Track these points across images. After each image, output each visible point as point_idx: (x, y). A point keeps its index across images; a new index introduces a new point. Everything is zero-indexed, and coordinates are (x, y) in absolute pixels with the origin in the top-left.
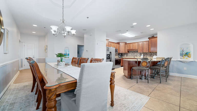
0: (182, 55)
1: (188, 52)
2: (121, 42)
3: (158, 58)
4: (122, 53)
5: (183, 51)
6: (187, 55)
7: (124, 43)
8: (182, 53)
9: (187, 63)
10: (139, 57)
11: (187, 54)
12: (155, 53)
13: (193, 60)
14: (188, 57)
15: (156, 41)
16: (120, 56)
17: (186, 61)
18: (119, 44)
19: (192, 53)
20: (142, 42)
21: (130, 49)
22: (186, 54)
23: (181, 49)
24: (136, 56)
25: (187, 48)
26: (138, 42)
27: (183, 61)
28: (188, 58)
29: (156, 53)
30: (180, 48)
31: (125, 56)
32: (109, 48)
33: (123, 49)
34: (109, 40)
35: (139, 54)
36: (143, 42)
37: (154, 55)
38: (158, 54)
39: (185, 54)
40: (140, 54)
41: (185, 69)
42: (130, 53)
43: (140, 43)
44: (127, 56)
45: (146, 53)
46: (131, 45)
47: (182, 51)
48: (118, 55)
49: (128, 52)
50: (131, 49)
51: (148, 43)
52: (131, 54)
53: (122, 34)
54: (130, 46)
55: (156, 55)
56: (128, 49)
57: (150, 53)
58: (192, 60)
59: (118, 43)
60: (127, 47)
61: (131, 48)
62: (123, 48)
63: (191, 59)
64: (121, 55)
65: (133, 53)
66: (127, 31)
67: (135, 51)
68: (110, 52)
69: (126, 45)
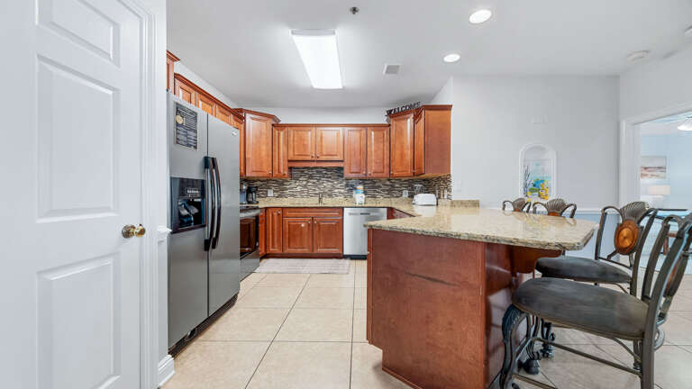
1: (541, 179)
2: (251, 112)
7: (270, 122)
10: (342, 197)
11: (537, 187)
14: (539, 196)
19: (552, 184)
21: (300, 157)
22: (534, 186)
23: (525, 166)
24: (330, 196)
25: (538, 165)
26: (344, 126)
28: (539, 199)
31: (270, 193)
32: (194, 115)
33: (264, 153)
35: (340, 188)
36: (367, 125)
39: (531, 186)
40: (348, 185)
42: (298, 179)
44: (280, 196)
45: (372, 181)
46: (309, 135)
47: (526, 174)
49: (291, 170)
50: (309, 158)
51: (387, 137)
52: (305, 186)
54: (302, 139)
56: (291, 156)
57: (388, 183)
59: (239, 116)
60: (286, 144)
61: (310, 153)
62: (265, 150)
64: (249, 190)
65: (311, 177)
66: (354, 10)
67: (326, 169)
68: (206, 159)
69: (282, 133)
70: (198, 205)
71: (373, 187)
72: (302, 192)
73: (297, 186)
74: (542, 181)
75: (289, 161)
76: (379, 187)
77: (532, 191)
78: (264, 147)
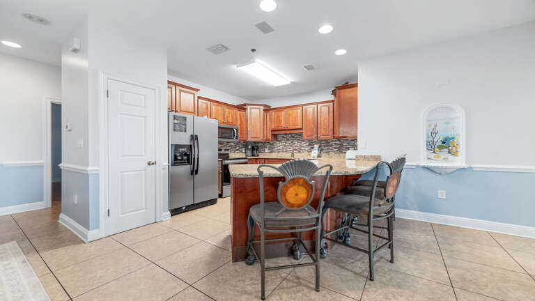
0: (431, 146)
1: (450, 137)
2: (249, 105)
3: (362, 156)
4: (256, 140)
5: (434, 133)
6: (446, 148)
7: (262, 108)
8: (431, 139)
9: (447, 174)
10: (306, 153)
11: (446, 145)
12: (352, 142)
13: (466, 163)
14: (449, 152)
15: (355, 100)
16: (249, 153)
17: (446, 168)
18: (245, 109)
19: (462, 141)
20: (316, 106)
21: (278, 128)
22: (443, 143)
23: (430, 125)
24: (299, 152)
25: (448, 123)
26: (302, 105)
27: (438, 168)
28: (451, 157)
29: (355, 140)
30: (428, 121)
31: (266, 150)
32: (185, 119)
33: (258, 127)
34: (197, 90)
35: (305, 146)
36: (317, 103)
37: (348, 149)
38: (360, 143)
39: (440, 143)
40: (310, 145)
41: (442, 194)
42: (280, 141)
43: (310, 109)
44: (271, 152)
45: (326, 141)
46: (283, 113)
47: (432, 133)
48: (244, 149)
49: (275, 136)
50: (282, 128)
51: (331, 109)
52: (284, 146)
53: (240, 68)
54: (278, 117)
55: (355, 148)
56: (273, 128)
57: (338, 142)
58: (463, 165)
59: (242, 108)
60: (271, 121)
61: (283, 125)
63: (458, 162)
64: (253, 149)
65: (288, 140)
66: (253, 50)
67: (296, 134)
68: (192, 136)
69: (268, 114)
70: (188, 156)
71: (327, 146)
72: (283, 149)
73: (279, 146)
74: (453, 138)
75: (272, 131)
76: (331, 146)
77: (440, 147)
78: (258, 124)
